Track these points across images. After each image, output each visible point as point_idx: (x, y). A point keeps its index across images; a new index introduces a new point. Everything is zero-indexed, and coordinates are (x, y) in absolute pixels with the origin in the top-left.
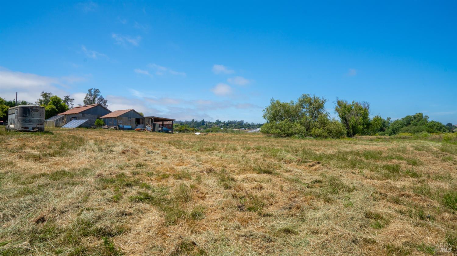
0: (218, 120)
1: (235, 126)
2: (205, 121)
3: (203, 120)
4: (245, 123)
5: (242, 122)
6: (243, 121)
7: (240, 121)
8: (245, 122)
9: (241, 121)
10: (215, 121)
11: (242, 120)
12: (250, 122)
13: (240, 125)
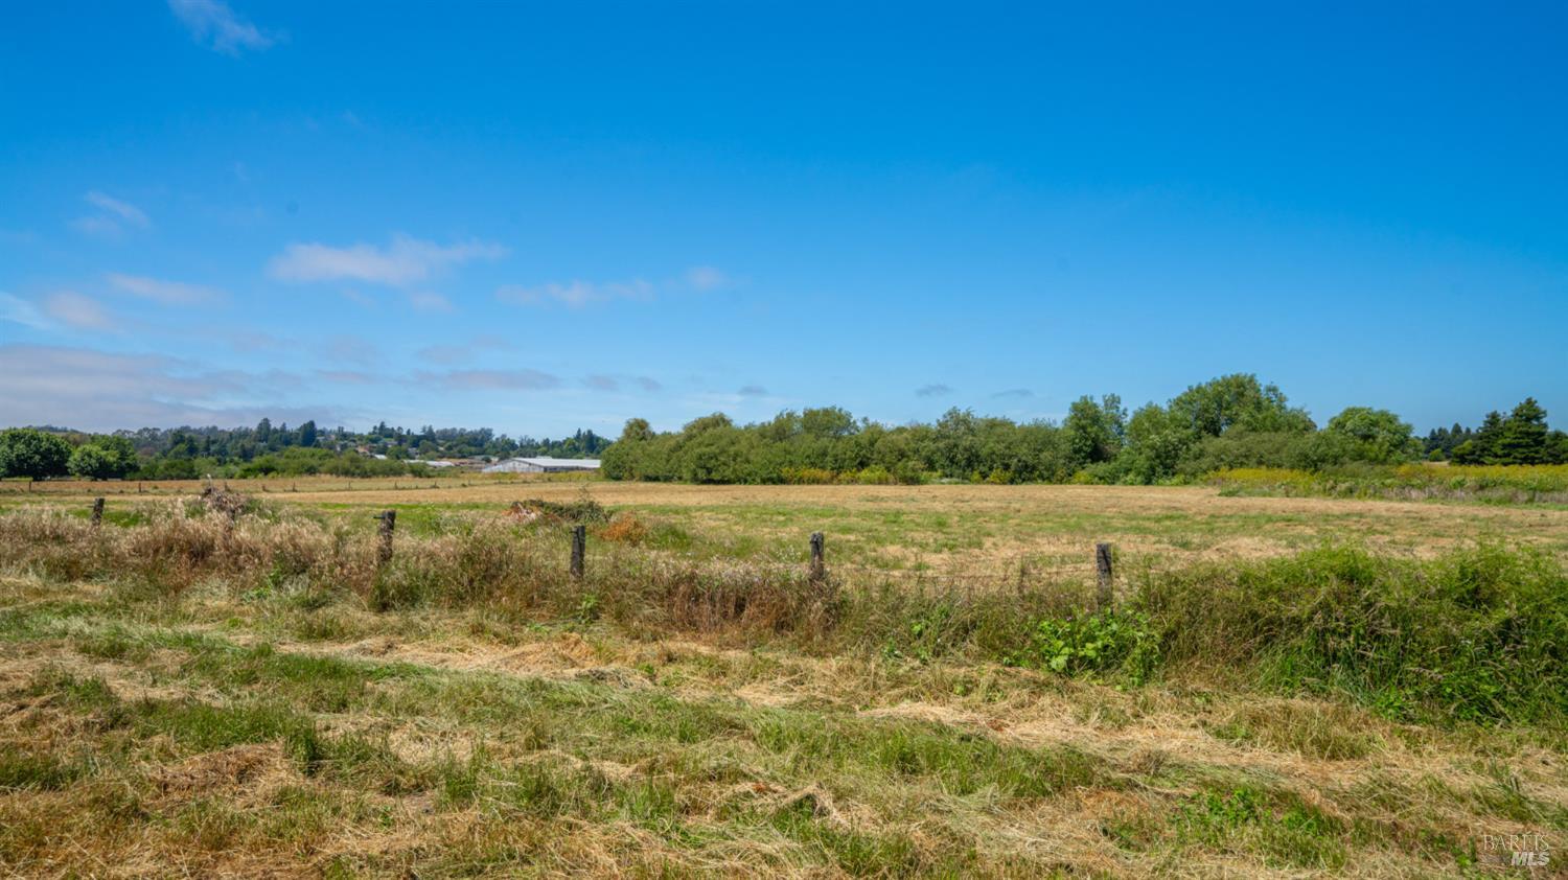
0: (382, 426)
1: (450, 448)
2: (319, 427)
3: (312, 424)
4: (497, 439)
5: (487, 434)
6: (491, 430)
7: (478, 429)
8: (497, 435)
9: (483, 429)
10: (372, 430)
11: (486, 427)
12: (516, 435)
13: (469, 444)
